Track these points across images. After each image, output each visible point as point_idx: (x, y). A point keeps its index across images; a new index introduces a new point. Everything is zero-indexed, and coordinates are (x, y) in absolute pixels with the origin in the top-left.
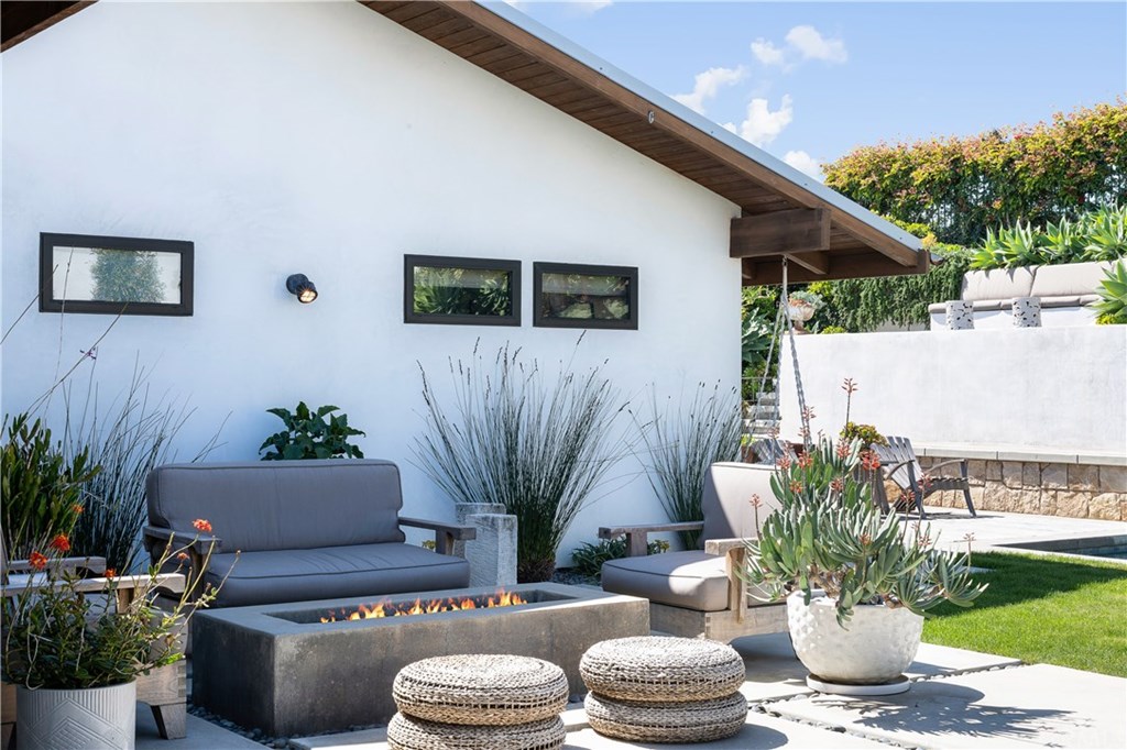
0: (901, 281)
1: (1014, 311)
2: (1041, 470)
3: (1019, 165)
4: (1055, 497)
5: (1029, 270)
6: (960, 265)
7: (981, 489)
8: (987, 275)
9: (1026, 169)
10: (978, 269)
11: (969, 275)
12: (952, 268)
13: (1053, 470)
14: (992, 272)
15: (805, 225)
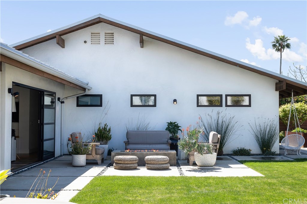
15: (282, 84)
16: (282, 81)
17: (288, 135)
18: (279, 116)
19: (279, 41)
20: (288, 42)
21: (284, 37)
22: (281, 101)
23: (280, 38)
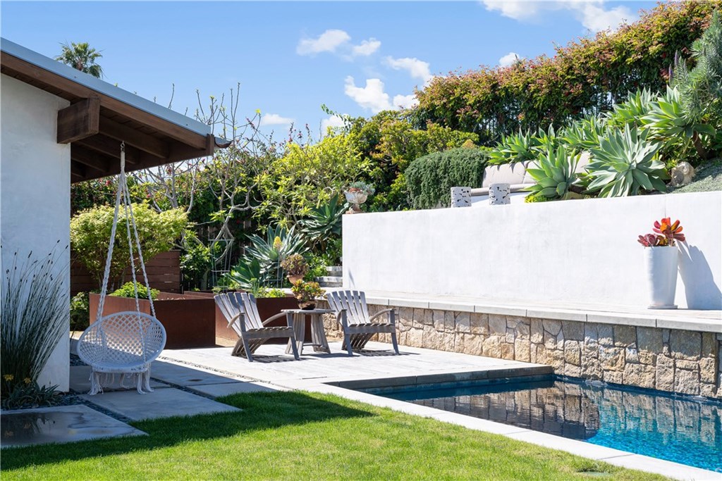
0: (445, 174)
1: (490, 195)
2: (455, 317)
3: (532, 87)
4: (463, 338)
5: (523, 164)
6: (482, 162)
7: (421, 331)
8: (498, 168)
9: (537, 91)
10: (492, 165)
11: (488, 169)
12: (476, 164)
13: (462, 317)
14: (502, 166)
15: (83, 114)
16: (86, 99)
17: (104, 315)
18: (72, 243)
19: (73, 56)
20: (97, 61)
21: (85, 47)
22: (76, 200)
23: (76, 49)
